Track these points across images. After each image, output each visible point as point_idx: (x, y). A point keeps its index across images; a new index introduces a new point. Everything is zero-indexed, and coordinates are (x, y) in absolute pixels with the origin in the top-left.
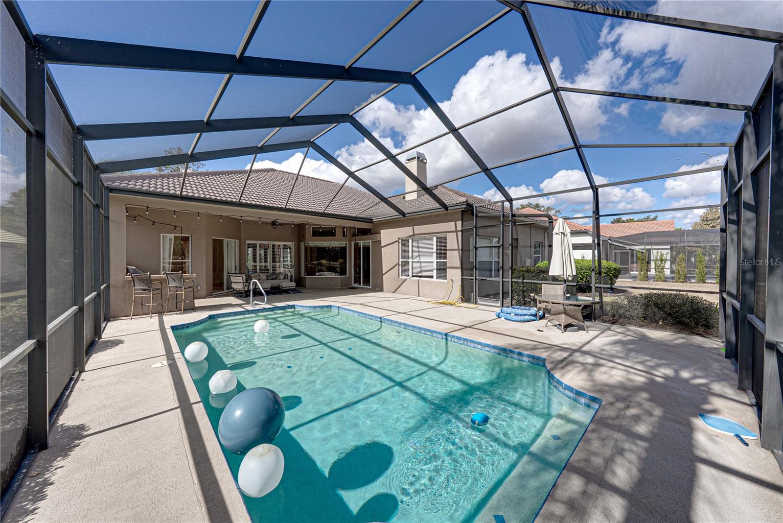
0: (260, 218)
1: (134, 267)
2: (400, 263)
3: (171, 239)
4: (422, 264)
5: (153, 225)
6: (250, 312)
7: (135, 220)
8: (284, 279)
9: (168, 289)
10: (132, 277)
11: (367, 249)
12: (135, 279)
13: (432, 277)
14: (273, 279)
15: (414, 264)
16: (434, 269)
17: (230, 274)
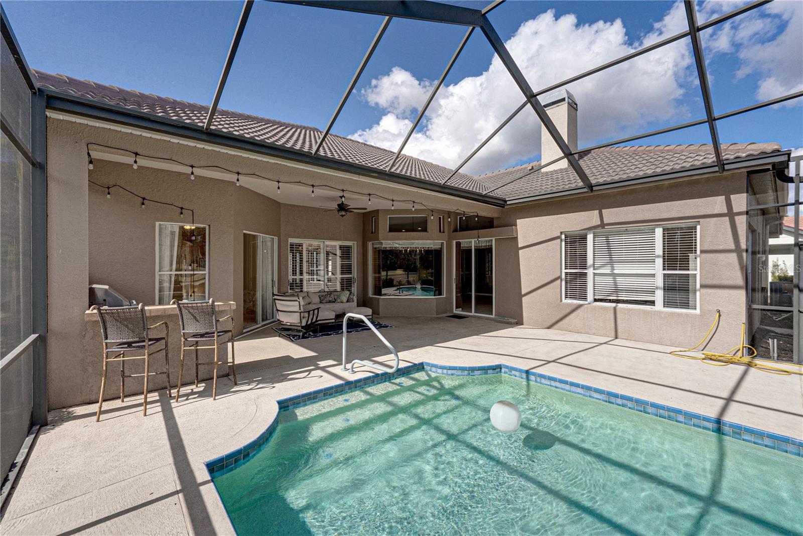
0: (343, 190)
1: (107, 287)
2: (563, 276)
3: (173, 233)
4: (619, 279)
5: (143, 204)
6: (353, 386)
7: (109, 193)
8: (348, 301)
9: (183, 339)
10: (101, 314)
11: (484, 254)
12: (107, 317)
13: (652, 303)
14: (330, 302)
15: (597, 278)
16: (657, 288)
17: (276, 297)
